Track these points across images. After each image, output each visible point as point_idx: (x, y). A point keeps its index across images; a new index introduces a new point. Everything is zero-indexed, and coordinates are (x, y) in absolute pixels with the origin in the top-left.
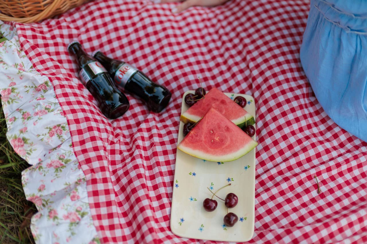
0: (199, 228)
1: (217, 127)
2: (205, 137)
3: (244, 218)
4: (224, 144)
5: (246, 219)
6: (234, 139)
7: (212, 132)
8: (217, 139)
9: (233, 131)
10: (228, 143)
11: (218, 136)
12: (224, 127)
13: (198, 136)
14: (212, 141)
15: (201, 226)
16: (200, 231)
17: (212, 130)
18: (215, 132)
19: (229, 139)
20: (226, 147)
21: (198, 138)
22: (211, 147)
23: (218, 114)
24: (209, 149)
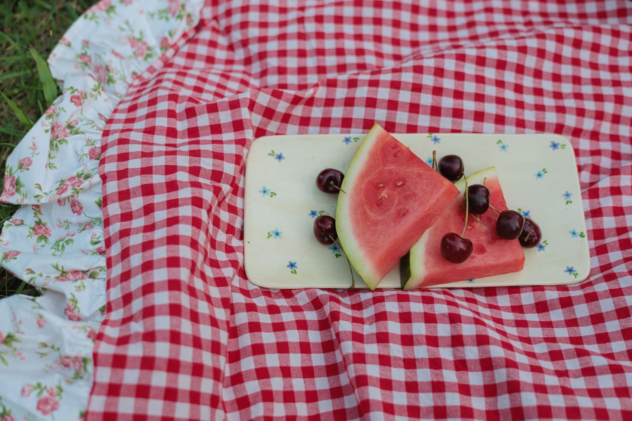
0: (267, 188)
1: (408, 193)
2: (390, 172)
3: (295, 270)
4: (371, 208)
5: (292, 272)
6: (379, 227)
7: (398, 185)
8: (384, 194)
9: (395, 226)
10: (372, 215)
11: (389, 196)
12: (407, 207)
13: (394, 158)
14: (382, 185)
15: (272, 191)
16: (261, 189)
17: (403, 185)
18: (399, 189)
19: (381, 218)
20: (365, 212)
21: (391, 158)
22: (370, 182)
23: (436, 193)
24: (367, 180)
